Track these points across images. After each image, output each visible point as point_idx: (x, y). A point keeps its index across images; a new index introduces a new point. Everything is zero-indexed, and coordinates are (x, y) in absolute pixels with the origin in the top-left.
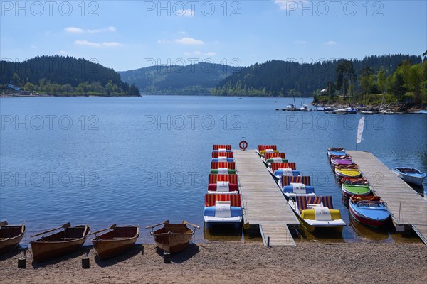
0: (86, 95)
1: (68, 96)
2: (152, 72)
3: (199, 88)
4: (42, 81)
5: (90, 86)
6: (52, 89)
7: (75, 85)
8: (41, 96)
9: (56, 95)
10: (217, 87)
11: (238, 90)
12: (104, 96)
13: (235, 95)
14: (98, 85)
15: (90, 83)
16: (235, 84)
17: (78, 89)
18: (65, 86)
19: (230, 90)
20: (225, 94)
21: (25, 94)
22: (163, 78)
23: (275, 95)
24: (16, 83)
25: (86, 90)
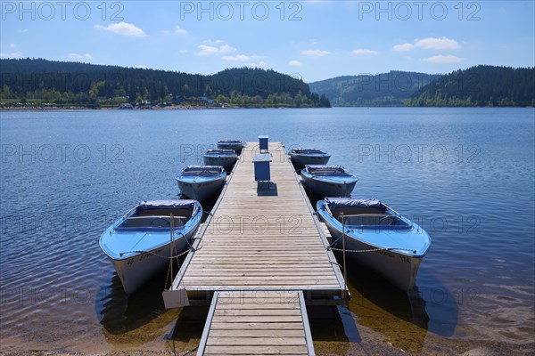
0: (276, 107)
1: (258, 108)
2: (340, 83)
3: (391, 98)
4: (232, 93)
5: (279, 97)
6: (243, 101)
7: (265, 96)
8: (232, 108)
9: (247, 107)
10: (413, 97)
11: (438, 99)
12: (293, 107)
13: (434, 105)
14: (286, 96)
15: (279, 95)
16: (434, 93)
17: (267, 100)
18: (255, 98)
19: (428, 100)
20: (422, 105)
21: (218, 106)
22: (352, 88)
23: (482, 105)
24: (208, 95)
25: (275, 101)
